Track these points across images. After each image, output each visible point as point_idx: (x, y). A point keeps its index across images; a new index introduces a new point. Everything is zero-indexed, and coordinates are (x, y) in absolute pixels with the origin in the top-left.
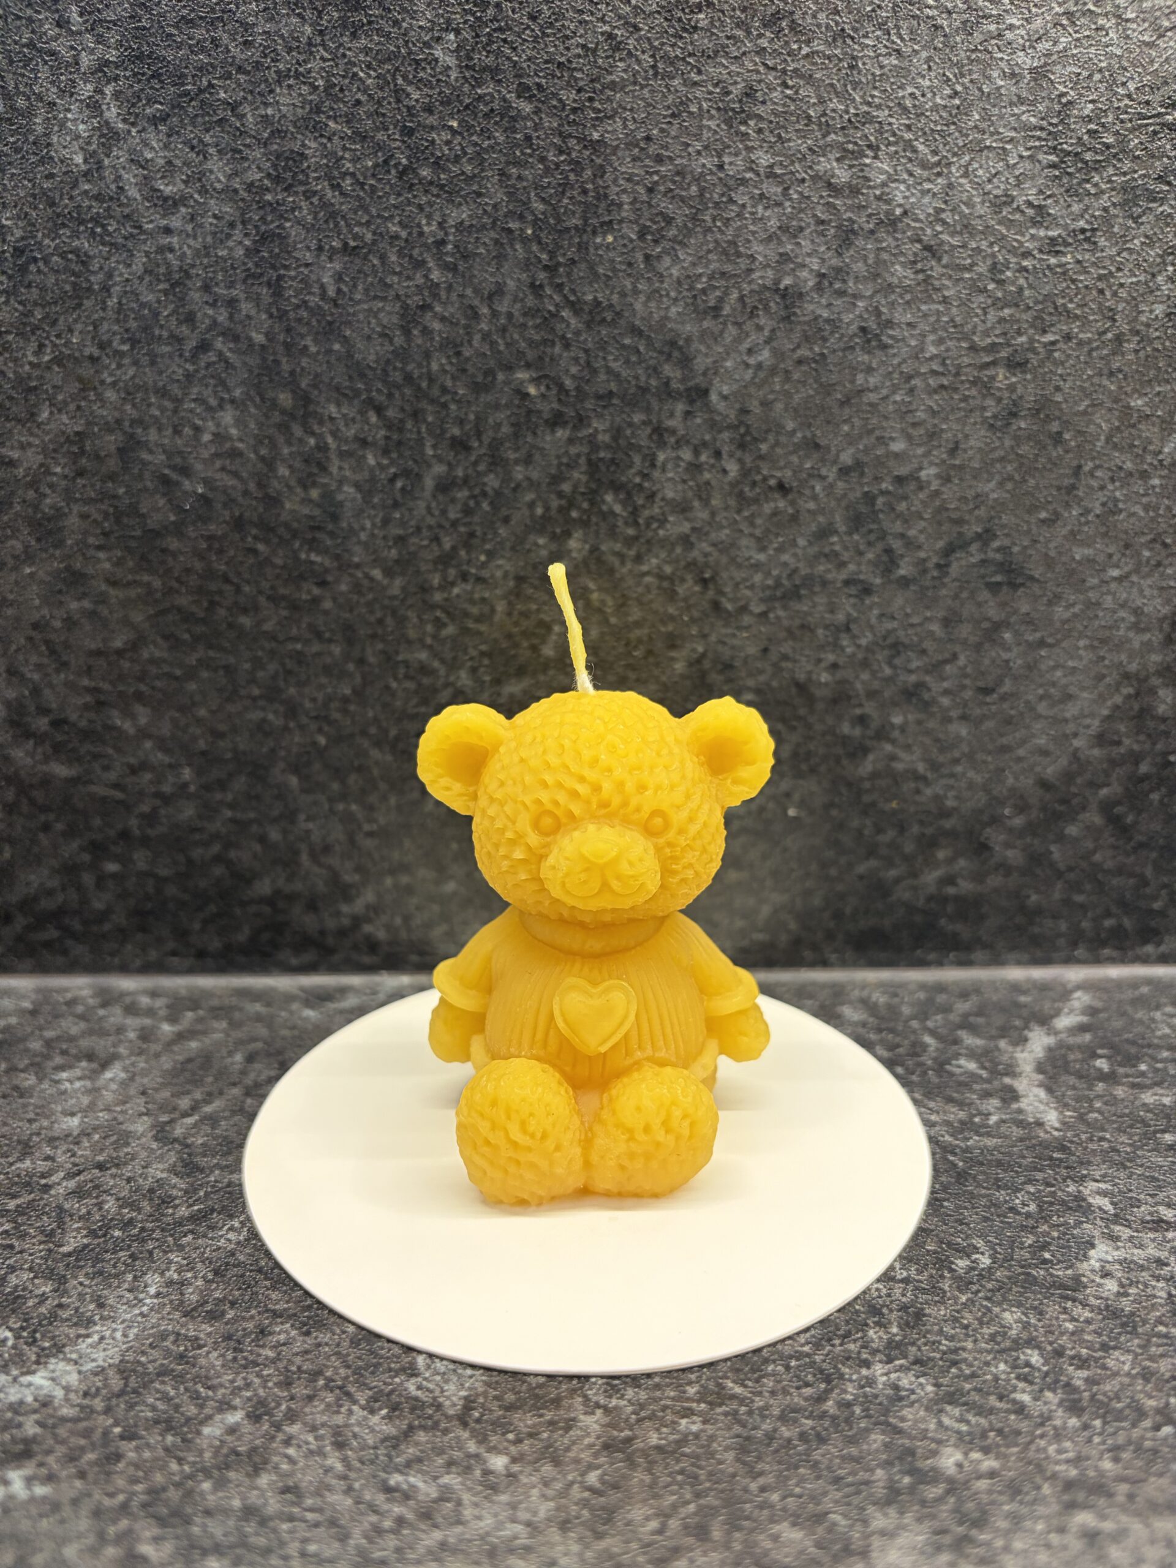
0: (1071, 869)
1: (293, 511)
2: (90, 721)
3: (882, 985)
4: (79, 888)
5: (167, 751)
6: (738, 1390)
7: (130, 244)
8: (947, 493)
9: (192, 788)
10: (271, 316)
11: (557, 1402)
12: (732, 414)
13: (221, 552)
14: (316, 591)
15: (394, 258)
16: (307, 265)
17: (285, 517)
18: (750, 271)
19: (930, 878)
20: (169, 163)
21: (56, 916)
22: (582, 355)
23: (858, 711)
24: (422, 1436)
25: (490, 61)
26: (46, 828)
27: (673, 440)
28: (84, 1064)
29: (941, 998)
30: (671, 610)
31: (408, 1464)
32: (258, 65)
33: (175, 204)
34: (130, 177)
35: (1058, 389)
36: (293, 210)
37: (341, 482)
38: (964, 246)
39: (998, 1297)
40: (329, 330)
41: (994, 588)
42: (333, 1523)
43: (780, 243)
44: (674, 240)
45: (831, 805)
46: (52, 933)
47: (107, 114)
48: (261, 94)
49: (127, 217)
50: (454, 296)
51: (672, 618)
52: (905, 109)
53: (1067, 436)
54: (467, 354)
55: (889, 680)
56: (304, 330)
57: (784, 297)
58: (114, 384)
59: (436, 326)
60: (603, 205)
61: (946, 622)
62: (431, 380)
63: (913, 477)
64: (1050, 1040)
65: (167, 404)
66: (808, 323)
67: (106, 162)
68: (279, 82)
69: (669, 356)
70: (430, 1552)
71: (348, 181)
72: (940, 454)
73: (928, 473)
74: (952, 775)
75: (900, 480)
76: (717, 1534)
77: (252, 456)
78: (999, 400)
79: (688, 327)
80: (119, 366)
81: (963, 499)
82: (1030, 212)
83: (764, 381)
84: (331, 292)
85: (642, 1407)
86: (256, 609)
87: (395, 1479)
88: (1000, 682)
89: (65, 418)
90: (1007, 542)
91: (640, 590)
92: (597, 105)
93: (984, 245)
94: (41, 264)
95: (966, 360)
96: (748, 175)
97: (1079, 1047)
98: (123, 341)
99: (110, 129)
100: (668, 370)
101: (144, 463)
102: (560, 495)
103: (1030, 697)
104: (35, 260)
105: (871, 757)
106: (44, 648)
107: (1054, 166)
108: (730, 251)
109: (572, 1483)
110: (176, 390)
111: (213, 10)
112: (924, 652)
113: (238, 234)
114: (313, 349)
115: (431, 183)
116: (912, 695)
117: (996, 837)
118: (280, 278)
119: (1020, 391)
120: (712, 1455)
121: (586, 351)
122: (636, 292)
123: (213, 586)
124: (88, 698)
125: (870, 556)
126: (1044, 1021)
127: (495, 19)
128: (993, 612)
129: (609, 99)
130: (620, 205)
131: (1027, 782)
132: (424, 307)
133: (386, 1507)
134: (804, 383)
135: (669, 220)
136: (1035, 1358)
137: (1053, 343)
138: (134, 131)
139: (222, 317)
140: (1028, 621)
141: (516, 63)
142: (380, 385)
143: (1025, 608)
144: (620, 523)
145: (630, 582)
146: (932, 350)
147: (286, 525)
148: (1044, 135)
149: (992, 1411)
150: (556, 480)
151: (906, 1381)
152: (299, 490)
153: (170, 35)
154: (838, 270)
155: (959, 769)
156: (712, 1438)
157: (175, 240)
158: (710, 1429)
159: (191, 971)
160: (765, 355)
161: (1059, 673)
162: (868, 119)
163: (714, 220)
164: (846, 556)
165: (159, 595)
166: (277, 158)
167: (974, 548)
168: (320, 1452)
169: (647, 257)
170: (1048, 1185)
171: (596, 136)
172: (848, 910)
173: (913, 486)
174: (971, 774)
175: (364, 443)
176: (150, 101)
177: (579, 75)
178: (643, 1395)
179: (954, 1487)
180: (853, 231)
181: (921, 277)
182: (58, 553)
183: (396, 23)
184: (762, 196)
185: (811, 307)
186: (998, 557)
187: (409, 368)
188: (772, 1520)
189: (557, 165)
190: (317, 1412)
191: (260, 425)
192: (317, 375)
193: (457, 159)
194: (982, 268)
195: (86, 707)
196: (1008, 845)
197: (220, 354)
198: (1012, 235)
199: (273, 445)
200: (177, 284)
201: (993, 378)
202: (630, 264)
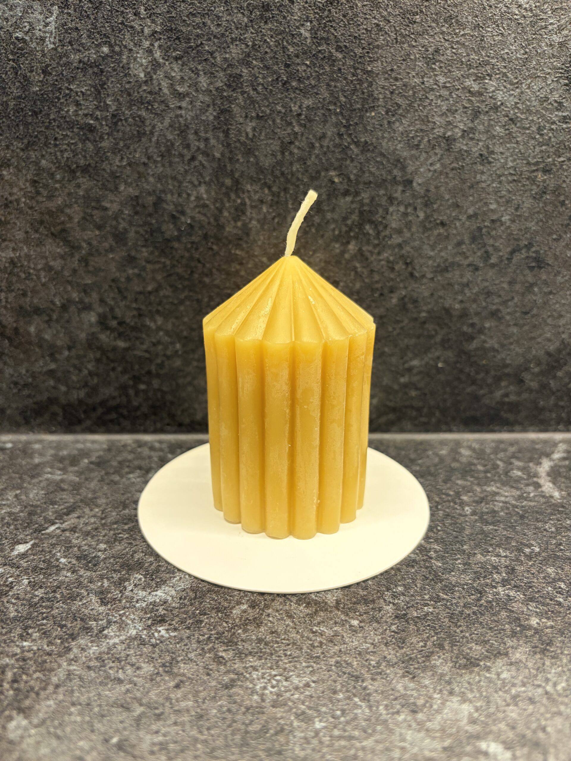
0: (558, 391)
1: (229, 232)
2: (136, 323)
3: (475, 440)
4: (127, 396)
5: (170, 336)
6: (445, 597)
7: (163, 114)
8: (513, 227)
9: (180, 353)
10: (223, 146)
11: (373, 601)
12: (422, 192)
13: (197, 249)
14: (238, 267)
15: (278, 121)
16: (241, 124)
17: (226, 234)
18: (433, 128)
19: (498, 394)
20: (182, 78)
21: (116, 408)
22: (358, 165)
23: (471, 321)
24: (322, 614)
25: (325, 35)
26: (114, 369)
27: (396, 202)
28: (138, 471)
29: (502, 446)
30: (392, 276)
31: (319, 623)
32: (223, 35)
33: (184, 97)
34: (165, 84)
35: (564, 181)
36: (235, 100)
37: (251, 219)
38: (527, 119)
39: (544, 563)
40: (249, 152)
41: (531, 268)
42: (294, 644)
43: (447, 116)
44: (401, 115)
45: (456, 362)
46: (114, 416)
47: (155, 55)
48: (224, 48)
49: (162, 102)
50: (304, 138)
51: (392, 280)
52: (504, 59)
53: (567, 202)
54: (309, 163)
55: (485, 308)
56: (238, 152)
57: (447, 140)
58: (153, 175)
59: (296, 151)
60: (371, 99)
61: (510, 283)
62: (293, 175)
63: (499, 220)
64: (551, 463)
65: (176, 184)
66: (457, 152)
67: (154, 77)
68: (232, 43)
69: (396, 166)
70: (335, 653)
71: (260, 87)
72: (511, 210)
73: (506, 218)
74: (509, 350)
75: (493, 221)
76: (447, 648)
77: (212, 207)
78: (539, 186)
79: (405, 154)
80: (156, 167)
81: (520, 230)
82: (556, 105)
83: (437, 177)
84: (250, 135)
85: (408, 603)
86: (211, 274)
87: (315, 629)
88: (531, 309)
89: (131, 190)
90: (538, 248)
91: (379, 267)
92: (371, 55)
93: (535, 118)
94: (124, 122)
95: (525, 169)
96: (435, 87)
97: (564, 466)
98: (158, 156)
99: (157, 62)
100: (396, 172)
101: (165, 209)
102: (346, 225)
103: (545, 316)
104: (121, 120)
105: (475, 341)
106: (116, 290)
107: (566, 85)
108: (425, 120)
109: (386, 630)
110: (180, 177)
111: (204, 10)
112: (500, 296)
113: (211, 109)
114: (241, 160)
115: (296, 88)
116: (494, 314)
117: (527, 377)
118: (228, 129)
119: (548, 182)
120: (440, 620)
121: (361, 163)
122: (383, 137)
123: (193, 264)
124: (135, 313)
125: (479, 254)
126: (548, 455)
127: (327, 17)
128: (530, 279)
129: (376, 53)
130: (378, 99)
131: (541, 353)
132: (291, 143)
133: (314, 638)
134: (454, 178)
135: (399, 106)
136: (563, 585)
137: (563, 161)
138: (167, 63)
139: (202, 146)
140: (546, 283)
141: (336, 36)
142: (269, 177)
143: (544, 277)
144: (372, 238)
145: (375, 264)
146: (510, 164)
147: (226, 238)
148: (563, 71)
149: (548, 604)
150: (345, 219)
151: (512, 593)
152: (232, 222)
153: (184, 21)
154: (472, 129)
155: (512, 347)
156: (438, 614)
157: (183, 112)
158: (437, 611)
159: (175, 432)
160: (438, 166)
161: (557, 306)
162: (488, 63)
163: (419, 106)
164: (468, 254)
165: (168, 268)
166: (230, 76)
167: (523, 251)
168: (282, 619)
169: (389, 122)
170: (559, 521)
171: (369, 69)
172: (462, 408)
173: (498, 224)
174: (517, 349)
175: (262, 202)
176: (175, 50)
177: (363, 42)
178: (407, 599)
179: (537, 631)
180: (479, 112)
181: (507, 132)
182: (124, 248)
183: (285, 17)
184: (440, 96)
185: (458, 145)
186: (534, 255)
187: (284, 169)
188: (468, 642)
189: (352, 81)
190: (277, 604)
191: (216, 193)
192: (243, 172)
193: (308, 78)
194: (534, 128)
195: (134, 316)
196: (531, 380)
197: (201, 162)
198: (547, 114)
199: (222, 203)
200: (183, 131)
201: (536, 177)
202: (381, 125)
